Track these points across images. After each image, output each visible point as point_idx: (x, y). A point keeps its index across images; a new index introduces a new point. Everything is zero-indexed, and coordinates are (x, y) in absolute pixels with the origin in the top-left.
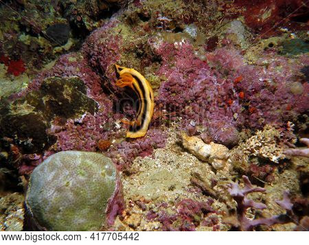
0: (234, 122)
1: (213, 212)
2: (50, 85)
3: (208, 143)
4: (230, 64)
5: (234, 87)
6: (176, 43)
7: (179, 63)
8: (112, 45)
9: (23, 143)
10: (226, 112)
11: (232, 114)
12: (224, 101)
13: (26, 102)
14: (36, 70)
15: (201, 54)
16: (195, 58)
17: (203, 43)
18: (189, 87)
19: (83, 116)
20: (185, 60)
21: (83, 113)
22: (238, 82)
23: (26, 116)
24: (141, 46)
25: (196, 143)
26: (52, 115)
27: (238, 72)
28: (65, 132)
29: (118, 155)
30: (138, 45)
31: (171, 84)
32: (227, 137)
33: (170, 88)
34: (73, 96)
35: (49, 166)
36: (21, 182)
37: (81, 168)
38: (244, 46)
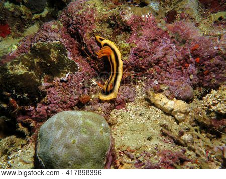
0: (190, 82)
1: (189, 161)
2: (39, 49)
3: (171, 99)
4: (188, 34)
5: (191, 53)
6: (143, 16)
7: (145, 33)
8: (89, 16)
9: (20, 97)
10: (183, 73)
11: (188, 75)
12: (181, 65)
13: (21, 63)
14: (19, 33)
15: (162, 25)
16: (159, 29)
17: (163, 15)
18: (153, 53)
19: (67, 75)
20: (149, 30)
21: (67, 73)
22: (195, 50)
23: (21, 75)
24: (114, 17)
25: (161, 99)
26: (42, 74)
27: (194, 41)
28: (53, 88)
29: (100, 109)
30: (111, 17)
31: (139, 50)
32: (185, 95)
33: (138, 53)
34: (58, 58)
35: (56, 125)
36: (18, 128)
37: (84, 128)
38: (198, 19)
